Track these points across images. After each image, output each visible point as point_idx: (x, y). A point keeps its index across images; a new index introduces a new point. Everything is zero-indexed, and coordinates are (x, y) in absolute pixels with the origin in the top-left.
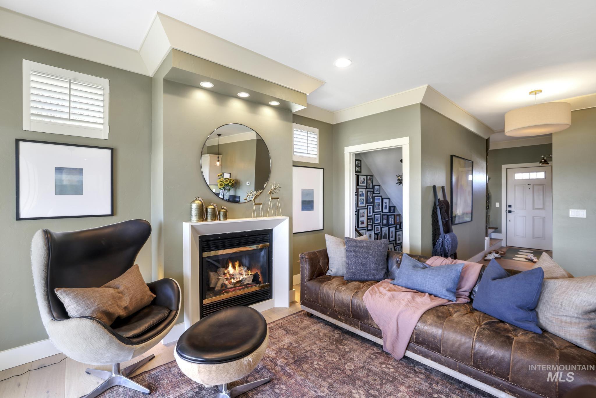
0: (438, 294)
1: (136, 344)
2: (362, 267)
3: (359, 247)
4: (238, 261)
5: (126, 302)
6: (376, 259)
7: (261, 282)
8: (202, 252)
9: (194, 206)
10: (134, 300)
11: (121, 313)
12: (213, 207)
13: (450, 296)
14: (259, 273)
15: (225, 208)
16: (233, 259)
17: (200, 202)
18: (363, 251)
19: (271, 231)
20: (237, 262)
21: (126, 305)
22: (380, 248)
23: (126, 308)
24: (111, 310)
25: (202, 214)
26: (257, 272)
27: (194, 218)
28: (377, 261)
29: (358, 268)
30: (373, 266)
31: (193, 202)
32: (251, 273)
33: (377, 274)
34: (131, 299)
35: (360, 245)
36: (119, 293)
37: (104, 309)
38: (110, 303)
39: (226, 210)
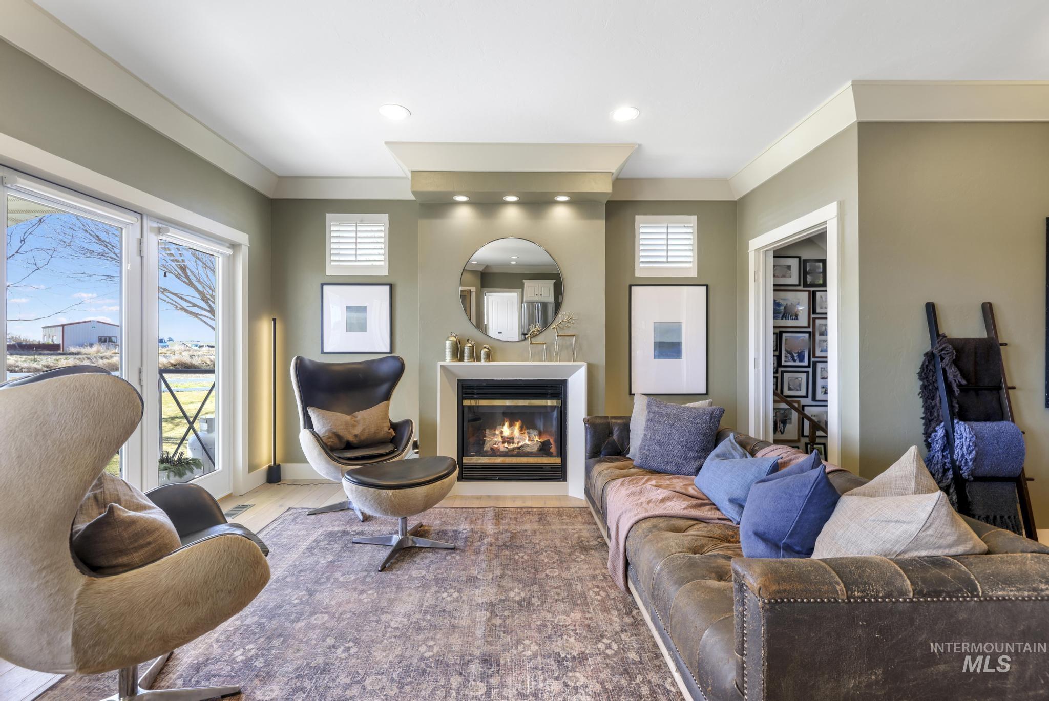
0: (719, 505)
1: (343, 464)
2: (658, 448)
3: (662, 414)
4: (520, 421)
5: (357, 431)
6: (685, 438)
7: (552, 453)
8: (463, 399)
9: (448, 344)
10: (367, 431)
11: (351, 438)
12: (471, 345)
13: (732, 512)
14: (552, 441)
15: (488, 346)
16: (511, 415)
17: (455, 339)
18: (665, 421)
19: (564, 382)
20: (518, 421)
21: (356, 433)
22: (697, 420)
23: (356, 436)
24: (341, 433)
25: (458, 353)
26: (549, 440)
27: (448, 356)
28: (687, 442)
29: (652, 448)
30: (678, 450)
31: (447, 339)
32: (540, 439)
33: (683, 464)
34: (364, 429)
35: (664, 412)
36: (355, 421)
37: (335, 430)
38: (342, 427)
39: (488, 349)
